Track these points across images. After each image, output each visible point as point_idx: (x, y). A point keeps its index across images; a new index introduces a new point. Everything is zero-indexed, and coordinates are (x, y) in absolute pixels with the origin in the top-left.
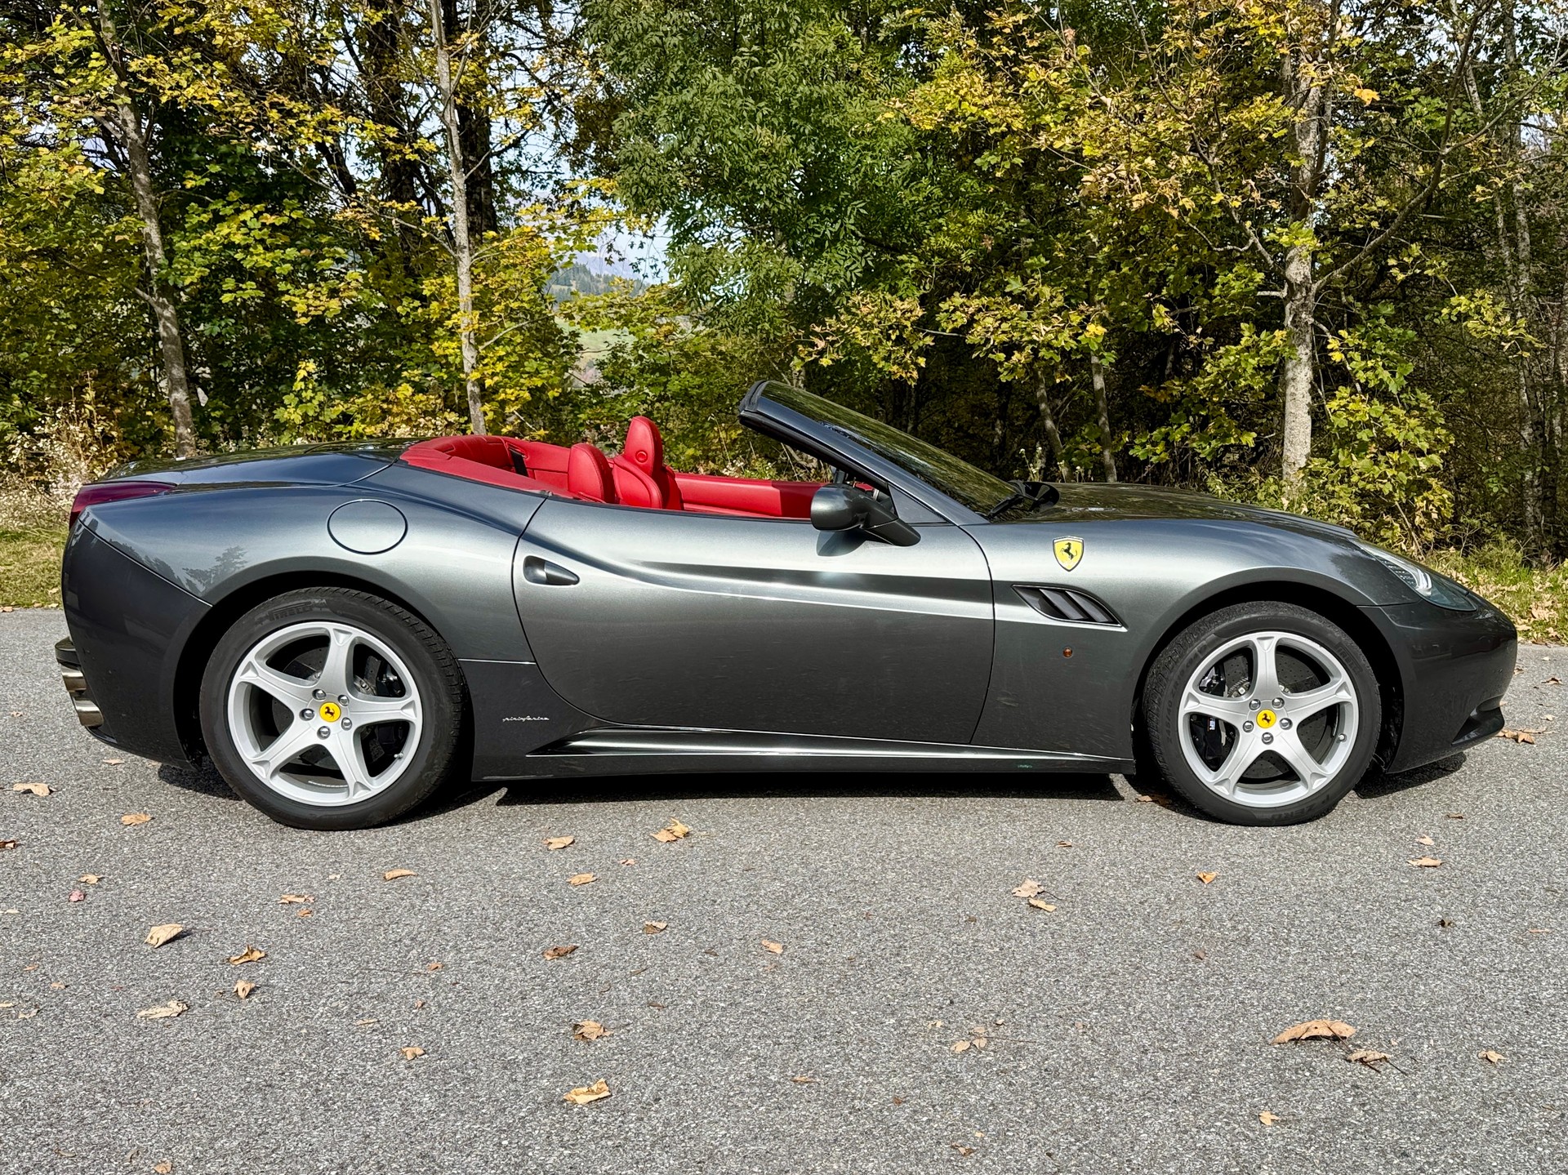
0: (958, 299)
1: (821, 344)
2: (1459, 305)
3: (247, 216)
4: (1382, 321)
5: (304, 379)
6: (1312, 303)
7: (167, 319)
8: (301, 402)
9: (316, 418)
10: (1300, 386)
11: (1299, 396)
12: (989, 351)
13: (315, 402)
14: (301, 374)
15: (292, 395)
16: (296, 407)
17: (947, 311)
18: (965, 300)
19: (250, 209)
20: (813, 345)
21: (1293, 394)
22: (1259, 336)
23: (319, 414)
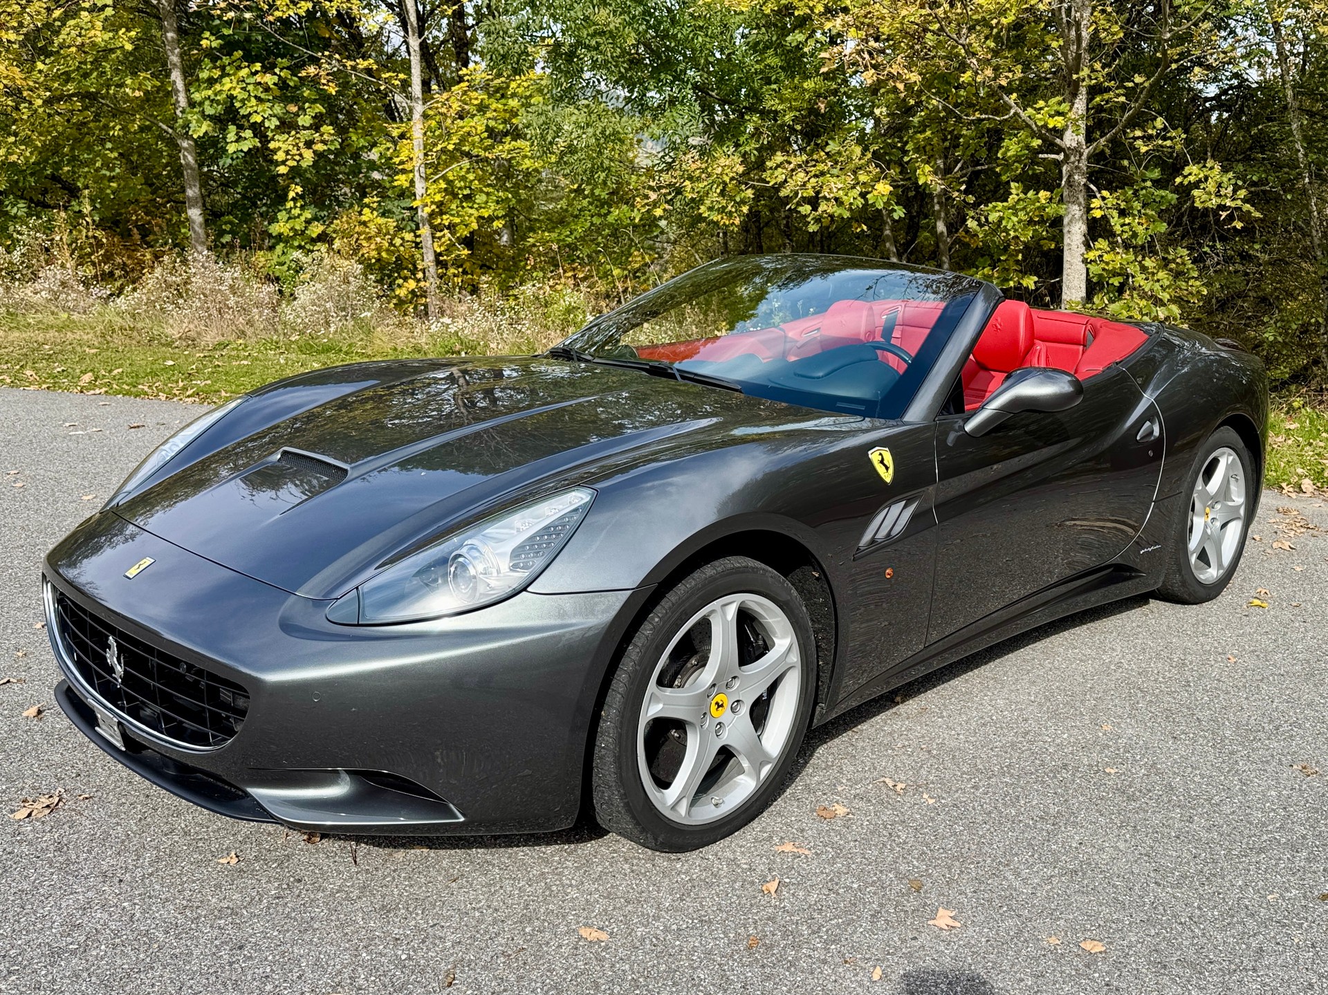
0: (779, 157)
1: (653, 196)
2: (1190, 174)
3: (244, 72)
4: (1149, 184)
5: (293, 199)
6: (1083, 164)
7: (186, 149)
8: (290, 218)
9: (303, 232)
10: (1074, 238)
11: (1074, 247)
12: (798, 204)
13: (303, 218)
14: (291, 194)
15: (284, 212)
16: (287, 222)
17: (771, 168)
18: (785, 158)
19: (248, 66)
20: (647, 197)
21: (1069, 244)
22: (1026, 194)
23: (306, 228)
